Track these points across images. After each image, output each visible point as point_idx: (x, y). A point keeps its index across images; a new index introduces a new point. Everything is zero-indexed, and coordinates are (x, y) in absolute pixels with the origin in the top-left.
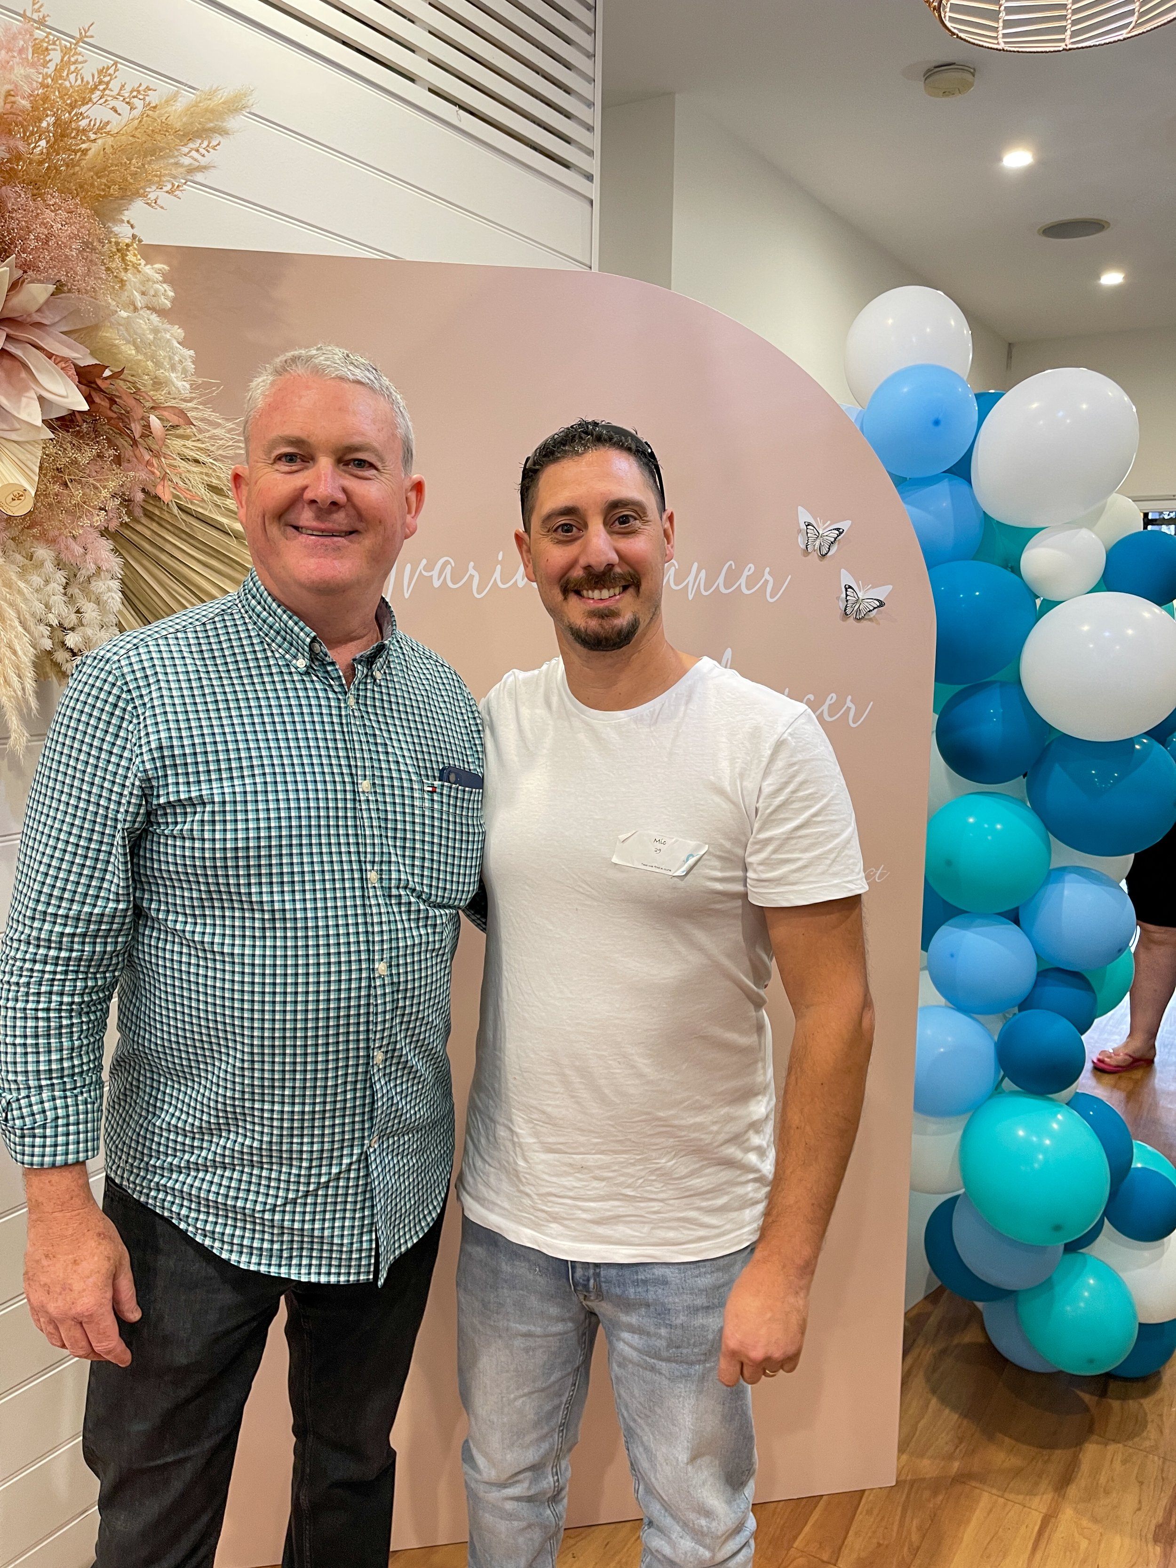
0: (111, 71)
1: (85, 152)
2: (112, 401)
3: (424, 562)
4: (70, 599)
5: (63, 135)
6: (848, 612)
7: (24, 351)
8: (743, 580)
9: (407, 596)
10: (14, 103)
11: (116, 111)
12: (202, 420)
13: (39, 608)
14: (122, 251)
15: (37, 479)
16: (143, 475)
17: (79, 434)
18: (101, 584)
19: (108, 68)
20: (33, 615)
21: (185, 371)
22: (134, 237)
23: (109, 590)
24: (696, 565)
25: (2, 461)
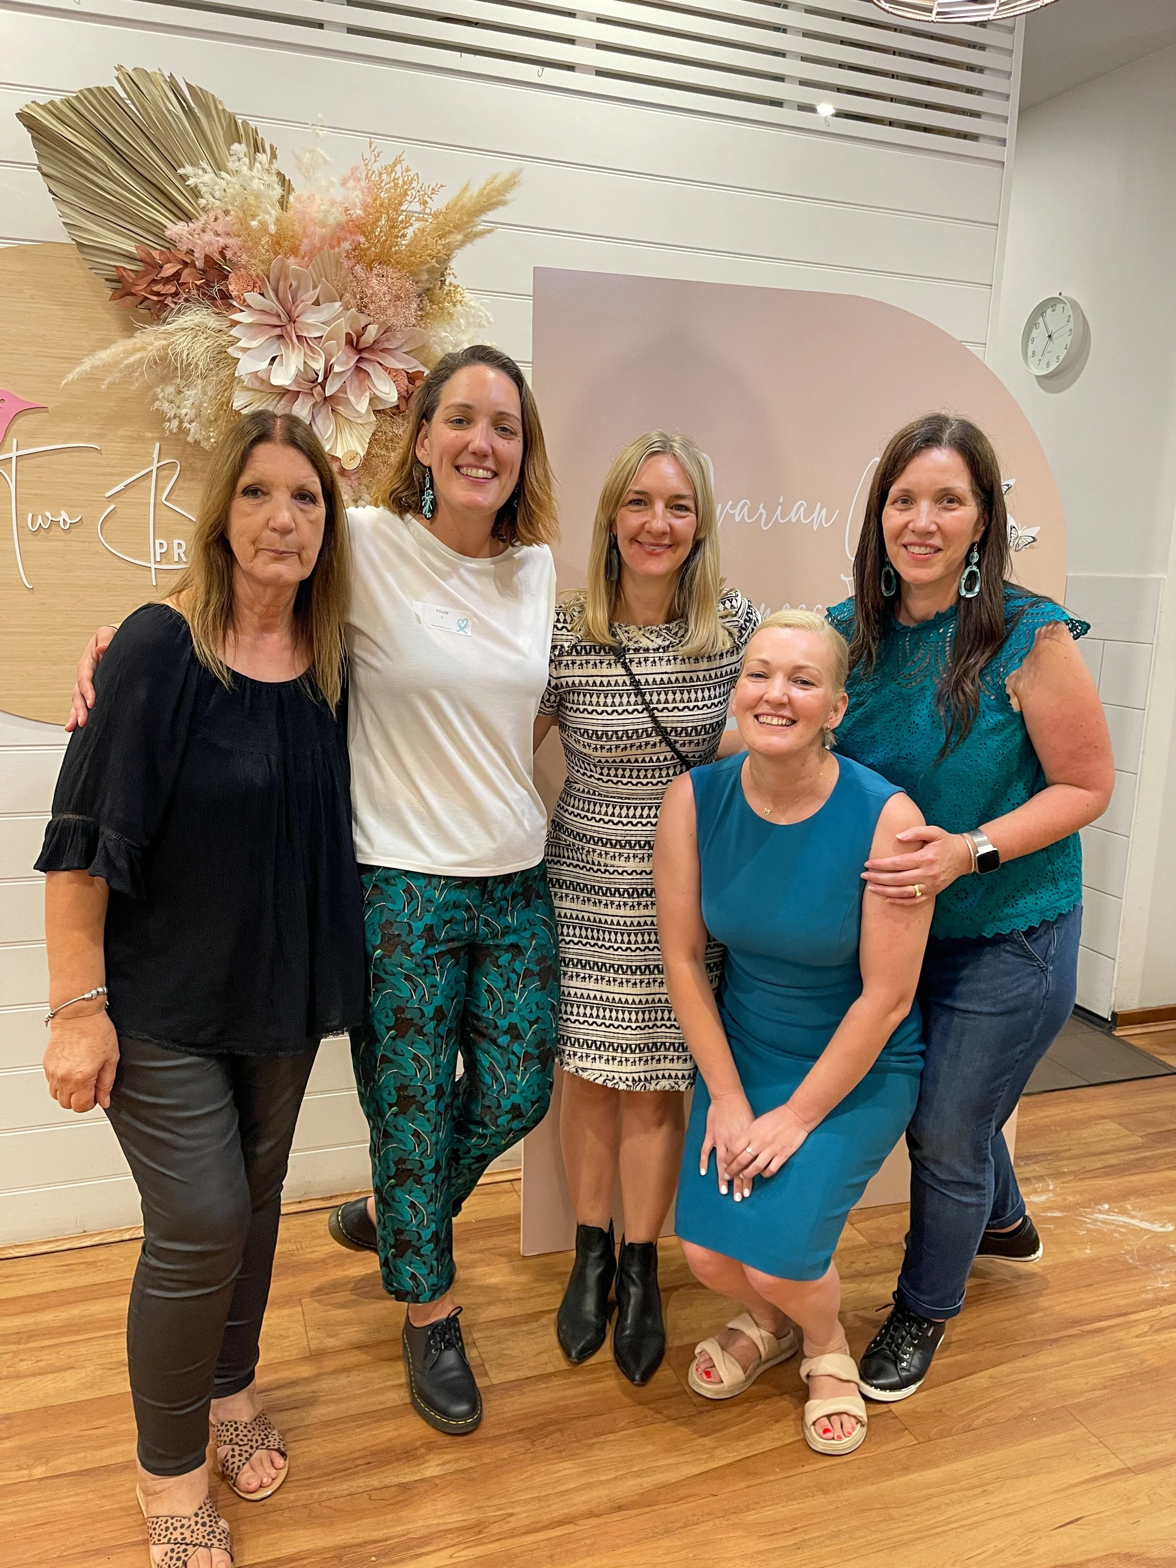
7: (371, 366)
10: (351, 214)
14: (450, 294)
15: (367, 446)
25: (351, 436)
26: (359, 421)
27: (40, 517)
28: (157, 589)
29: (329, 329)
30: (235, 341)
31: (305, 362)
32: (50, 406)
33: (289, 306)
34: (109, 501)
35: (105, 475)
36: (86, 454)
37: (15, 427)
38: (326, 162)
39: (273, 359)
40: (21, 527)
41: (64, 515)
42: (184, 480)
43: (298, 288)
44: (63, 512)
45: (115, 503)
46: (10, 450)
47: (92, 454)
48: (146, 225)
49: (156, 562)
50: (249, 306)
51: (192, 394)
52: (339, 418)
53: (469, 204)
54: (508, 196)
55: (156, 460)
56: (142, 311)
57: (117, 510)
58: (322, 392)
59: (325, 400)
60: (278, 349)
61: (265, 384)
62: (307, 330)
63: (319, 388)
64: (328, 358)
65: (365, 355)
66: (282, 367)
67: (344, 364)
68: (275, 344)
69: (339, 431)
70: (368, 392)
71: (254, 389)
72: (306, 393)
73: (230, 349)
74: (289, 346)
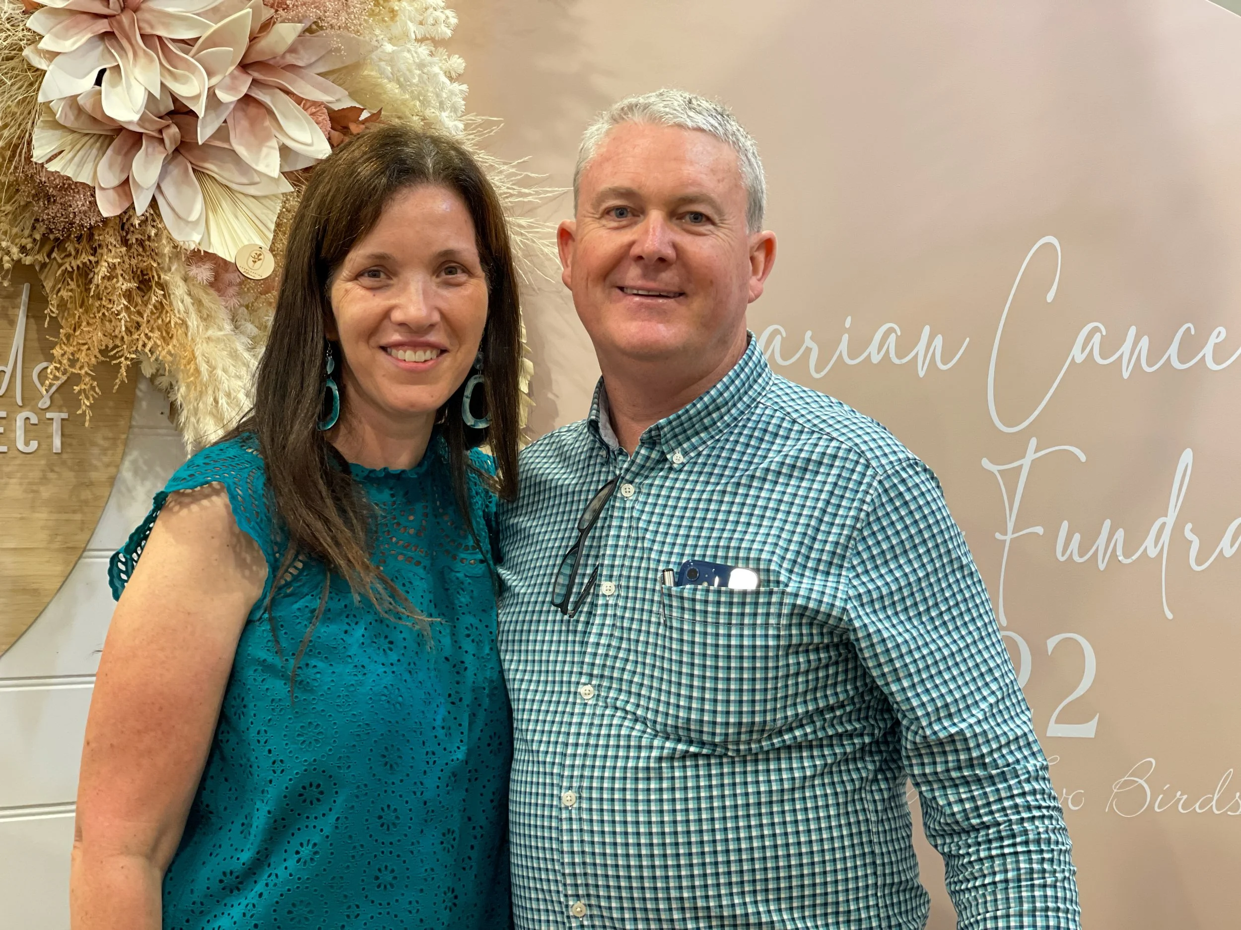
7: (273, 96)
8: (1208, 350)
15: (271, 236)
24: (1133, 331)
25: (237, 217)
26: (252, 190)
29: (215, 27)
30: (36, 38)
31: (162, 84)
39: (102, 73)
52: (209, 184)
58: (179, 136)
59: (177, 151)
60: (108, 56)
61: (83, 117)
62: (166, 25)
63: (174, 130)
64: (210, 74)
65: (257, 75)
66: (119, 89)
67: (231, 89)
68: (101, 48)
69: (215, 211)
70: (274, 143)
71: (64, 127)
72: (153, 137)
73: (27, 52)
74: (131, 54)
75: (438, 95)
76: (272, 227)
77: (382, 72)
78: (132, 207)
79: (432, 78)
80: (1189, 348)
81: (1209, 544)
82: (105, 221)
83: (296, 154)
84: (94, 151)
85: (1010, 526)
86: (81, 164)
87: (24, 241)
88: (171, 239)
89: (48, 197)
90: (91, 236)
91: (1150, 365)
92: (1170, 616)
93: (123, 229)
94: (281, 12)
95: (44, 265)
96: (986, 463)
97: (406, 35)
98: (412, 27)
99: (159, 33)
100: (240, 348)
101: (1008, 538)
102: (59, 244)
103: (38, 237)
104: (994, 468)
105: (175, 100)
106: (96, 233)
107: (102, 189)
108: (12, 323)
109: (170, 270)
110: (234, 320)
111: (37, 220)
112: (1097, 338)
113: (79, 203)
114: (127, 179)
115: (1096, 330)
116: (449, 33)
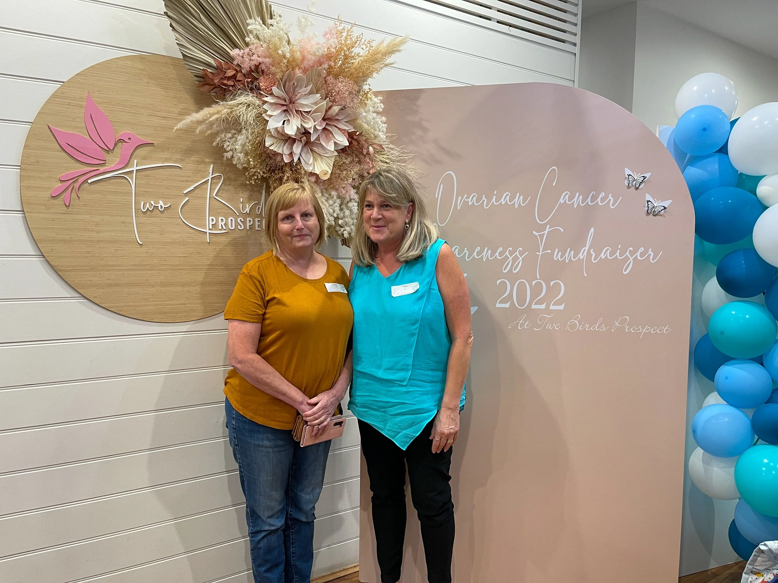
0: (361, 36)
1: (353, 63)
2: (359, 143)
3: (466, 195)
4: (341, 210)
5: (346, 59)
6: (649, 211)
7: (332, 128)
8: (599, 199)
9: (459, 208)
10: (330, 50)
11: (363, 49)
12: (387, 148)
13: (331, 211)
14: (366, 94)
15: (332, 168)
16: (366, 167)
17: (348, 154)
18: (351, 203)
19: (360, 36)
20: (329, 213)
21: (383, 131)
22: (369, 89)
23: (354, 206)
24: (578, 194)
25: (322, 163)
26: (326, 155)
27: (148, 204)
28: (209, 245)
29: (316, 107)
30: (266, 111)
31: (301, 124)
32: (155, 143)
33: (291, 95)
34: (185, 196)
35: (183, 181)
36: (173, 170)
37: (135, 154)
38: (312, 24)
39: (284, 121)
40: (137, 210)
41: (161, 203)
42: (225, 185)
43: (296, 87)
44: (160, 202)
45: (188, 197)
46: (133, 166)
47: (178, 170)
48: (216, 49)
49: (210, 229)
50: (272, 94)
51: (241, 138)
52: (314, 153)
53: (384, 51)
54: (401, 48)
55: (211, 174)
56: (213, 94)
57: (189, 200)
58: (306, 140)
59: (305, 144)
60: (286, 117)
61: (279, 134)
62: (302, 107)
63: (305, 138)
64: (314, 121)
65: (327, 122)
66: (289, 126)
67: (320, 126)
68: (284, 114)
69: (316, 161)
70: (332, 141)
71: (274, 137)
72: (299, 140)
73: (263, 115)
74: (292, 116)
75: (378, 127)
76: (332, 165)
77: (363, 121)
78: (293, 159)
79: (377, 122)
80: (594, 199)
81: (598, 255)
82: (286, 164)
83: (339, 144)
84: (283, 144)
85: (541, 250)
86: (279, 148)
87: (264, 170)
88: (304, 169)
89: (270, 157)
90: (282, 169)
91: (582, 204)
92: (586, 275)
93: (291, 166)
94: (334, 103)
95: (269, 177)
96: (534, 232)
97: (369, 111)
98: (371, 108)
99: (301, 110)
100: (324, 201)
101: (540, 254)
102: (274, 171)
103: (268, 169)
104: (537, 234)
105: (305, 129)
106: (283, 167)
107: (285, 154)
108: (261, 194)
109: (304, 178)
110: (322, 192)
111: (267, 164)
112: (567, 196)
113: (279, 159)
114: (292, 152)
115: (567, 194)
116: (381, 110)
